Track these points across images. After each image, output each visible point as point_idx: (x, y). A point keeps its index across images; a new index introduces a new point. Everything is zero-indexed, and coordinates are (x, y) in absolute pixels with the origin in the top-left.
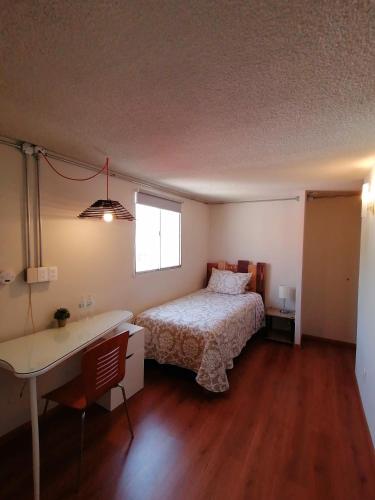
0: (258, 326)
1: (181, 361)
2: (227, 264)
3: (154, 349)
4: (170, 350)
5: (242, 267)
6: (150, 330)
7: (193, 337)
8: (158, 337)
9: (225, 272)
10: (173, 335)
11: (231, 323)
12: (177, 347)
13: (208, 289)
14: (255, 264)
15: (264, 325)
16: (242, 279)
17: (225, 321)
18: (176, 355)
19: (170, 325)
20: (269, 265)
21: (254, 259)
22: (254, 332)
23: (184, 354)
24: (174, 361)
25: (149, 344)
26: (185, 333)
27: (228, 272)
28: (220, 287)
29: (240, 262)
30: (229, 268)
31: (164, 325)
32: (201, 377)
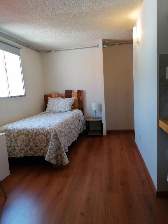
0: (82, 129)
1: (35, 152)
2: (57, 93)
3: (14, 149)
4: (27, 146)
5: (68, 94)
6: (9, 136)
7: (42, 134)
8: (16, 140)
9: (56, 99)
10: (27, 136)
11: (66, 124)
12: (31, 143)
13: (47, 111)
14: (76, 91)
15: (85, 128)
16: (69, 101)
17: (62, 123)
18: (31, 149)
19: (24, 130)
20: (85, 91)
21: (75, 88)
22: (80, 133)
23: (36, 146)
24: (30, 153)
25: (10, 147)
26: (36, 133)
27: (59, 98)
28: (55, 108)
29: (66, 91)
30: (59, 96)
31: (20, 131)
32: (49, 156)
